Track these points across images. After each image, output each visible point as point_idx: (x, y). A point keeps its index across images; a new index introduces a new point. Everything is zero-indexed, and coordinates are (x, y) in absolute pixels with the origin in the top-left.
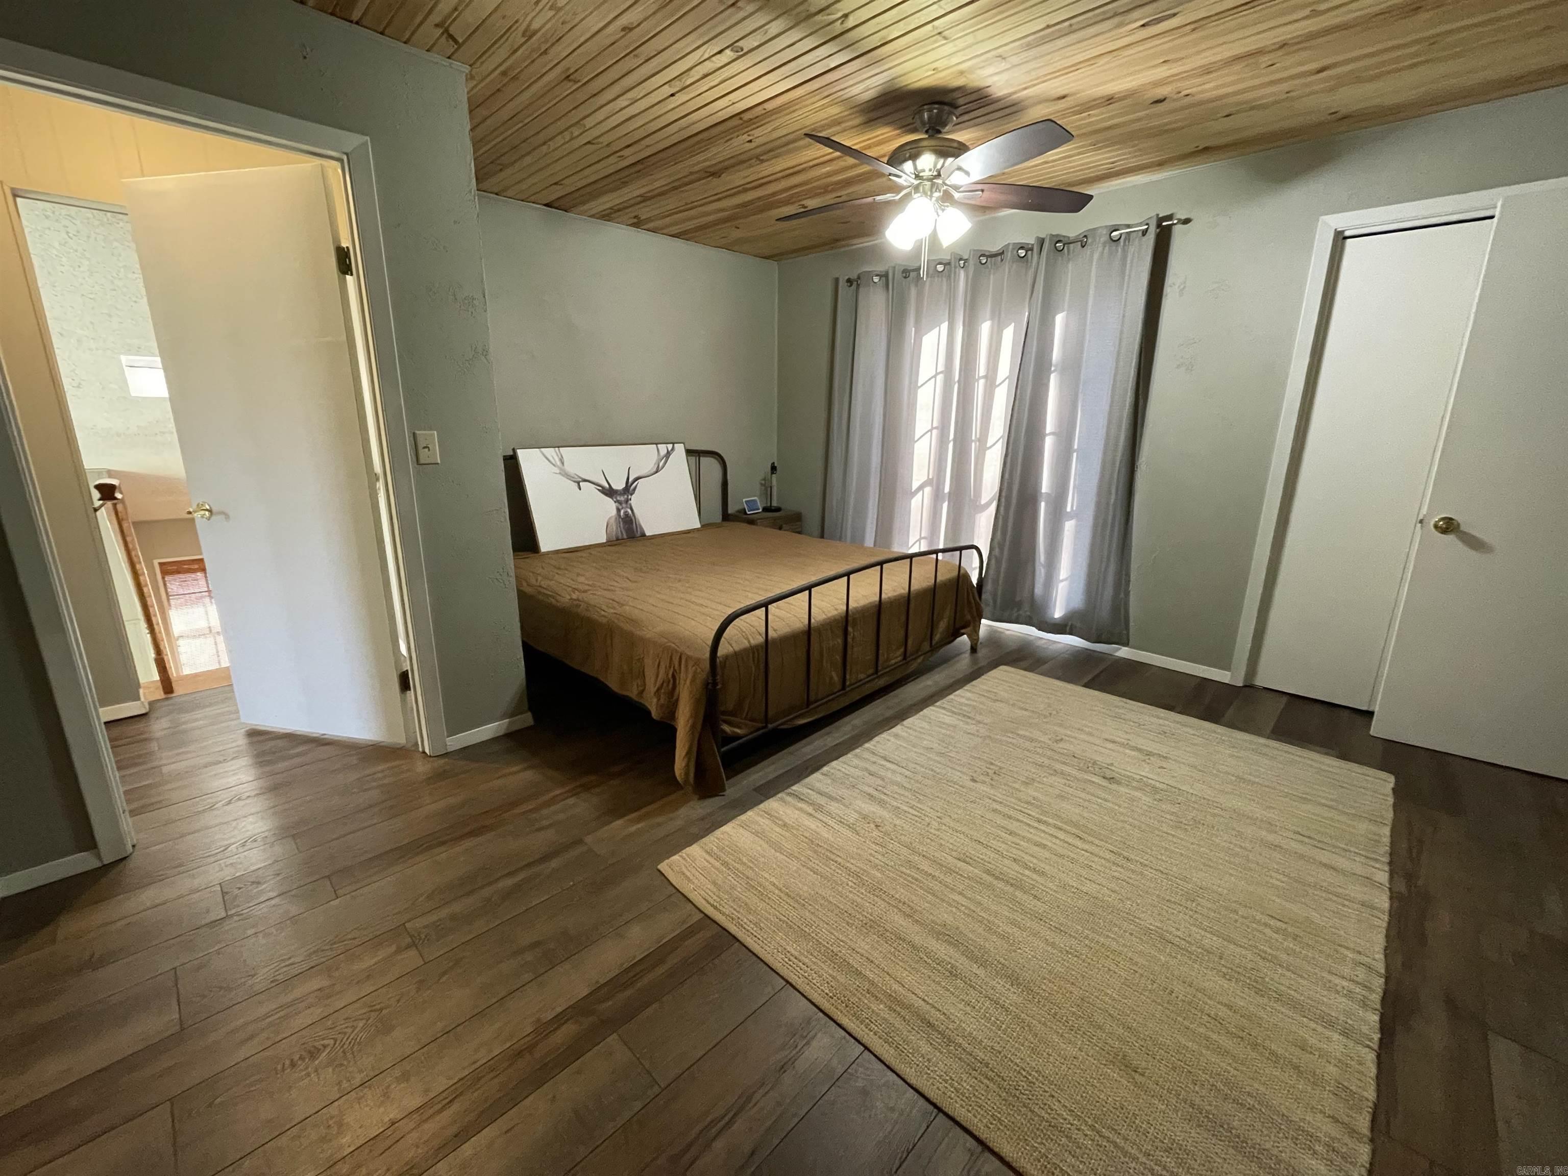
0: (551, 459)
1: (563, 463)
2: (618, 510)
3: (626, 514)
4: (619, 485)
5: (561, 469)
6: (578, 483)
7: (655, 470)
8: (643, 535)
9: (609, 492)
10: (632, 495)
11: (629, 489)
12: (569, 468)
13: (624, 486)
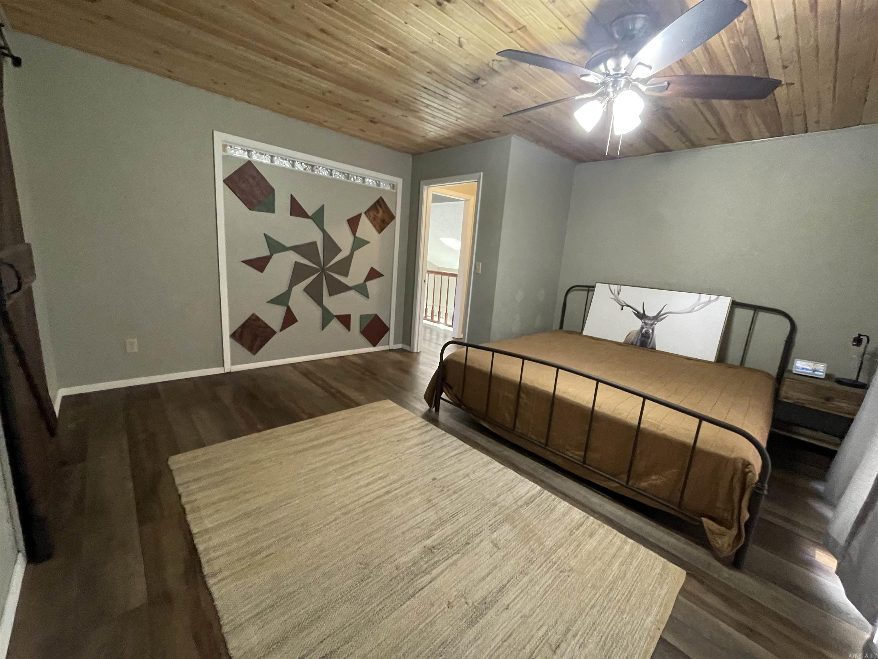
0: (613, 291)
1: (619, 294)
2: (642, 328)
3: (647, 333)
4: (651, 313)
5: (616, 297)
6: (623, 306)
7: (688, 310)
8: (653, 348)
9: (641, 316)
10: (658, 322)
11: (657, 318)
12: (621, 297)
13: (655, 315)
